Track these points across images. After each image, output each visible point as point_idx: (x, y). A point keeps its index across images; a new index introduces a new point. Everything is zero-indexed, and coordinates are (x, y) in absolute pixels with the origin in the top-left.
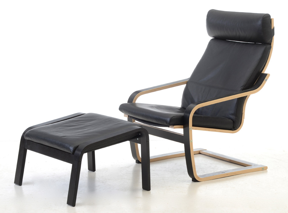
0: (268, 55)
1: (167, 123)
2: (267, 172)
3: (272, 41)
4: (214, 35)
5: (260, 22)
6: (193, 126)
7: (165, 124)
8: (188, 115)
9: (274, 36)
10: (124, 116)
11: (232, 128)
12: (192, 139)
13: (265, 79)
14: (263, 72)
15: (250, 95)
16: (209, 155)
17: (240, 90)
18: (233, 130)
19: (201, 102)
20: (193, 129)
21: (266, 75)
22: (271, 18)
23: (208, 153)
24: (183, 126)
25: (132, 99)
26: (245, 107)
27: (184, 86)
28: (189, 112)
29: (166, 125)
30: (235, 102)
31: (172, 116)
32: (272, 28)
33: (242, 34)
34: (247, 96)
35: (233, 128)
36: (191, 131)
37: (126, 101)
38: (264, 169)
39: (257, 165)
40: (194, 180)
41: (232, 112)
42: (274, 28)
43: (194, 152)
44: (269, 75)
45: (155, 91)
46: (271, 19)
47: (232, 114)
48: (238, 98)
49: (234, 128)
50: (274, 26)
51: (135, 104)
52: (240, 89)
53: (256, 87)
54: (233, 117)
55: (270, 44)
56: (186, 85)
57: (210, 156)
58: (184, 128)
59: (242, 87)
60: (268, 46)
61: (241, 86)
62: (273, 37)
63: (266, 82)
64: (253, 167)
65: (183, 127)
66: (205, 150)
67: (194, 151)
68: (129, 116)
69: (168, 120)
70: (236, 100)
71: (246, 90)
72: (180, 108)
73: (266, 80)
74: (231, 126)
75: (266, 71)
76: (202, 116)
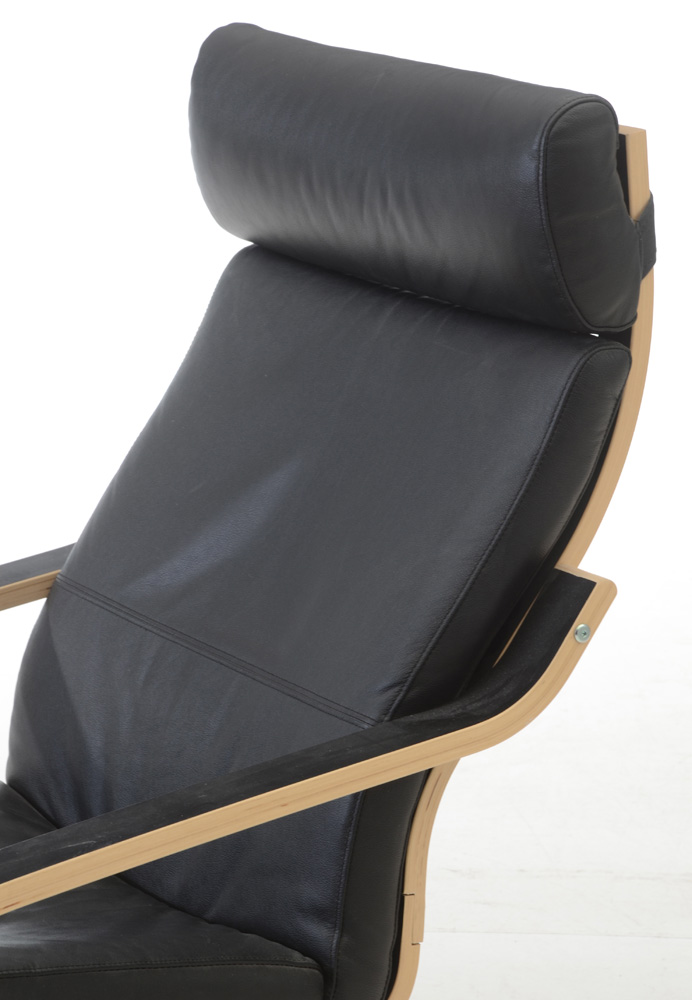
3: (641, 310)
5: (526, 168)
9: (656, 267)
13: (579, 625)
14: (565, 564)
15: (455, 764)
17: (374, 715)
21: (586, 587)
22: (625, 120)
32: (636, 207)
34: (429, 772)
41: (314, 892)
42: (649, 209)
44: (611, 589)
46: (622, 139)
47: (320, 913)
48: (355, 796)
50: (653, 188)
52: (374, 706)
53: (506, 691)
54: (322, 933)
55: (624, 337)
56: (42, 603)
60: (607, 353)
61: (386, 683)
62: (644, 284)
71: (426, 716)
73: (588, 634)
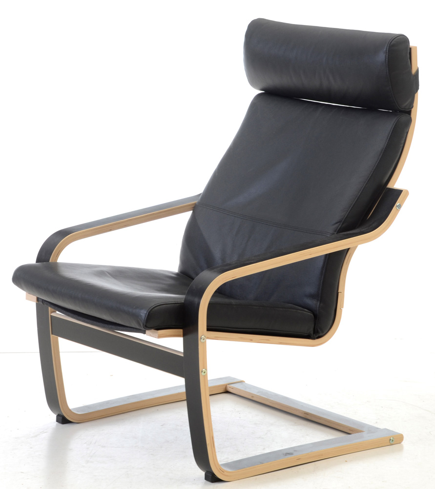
0: (403, 142)
1: (139, 324)
2: (401, 449)
3: (414, 105)
4: (264, 85)
5: (382, 57)
6: (208, 330)
7: (134, 325)
8: (196, 300)
9: (419, 91)
10: (27, 299)
11: (312, 333)
12: (205, 367)
13: (397, 204)
14: (390, 186)
15: (356, 247)
16: (250, 398)
17: (331, 231)
18: (314, 339)
19: (230, 265)
20: (208, 338)
21: (399, 192)
22: (412, 44)
23: (248, 390)
24: (181, 331)
25: (47, 252)
26: (345, 277)
27: (187, 216)
28: (200, 293)
29: (138, 327)
30: (320, 264)
31: (152, 305)
32: (414, 71)
33: (335, 84)
34: (349, 249)
35: (314, 333)
36: (205, 343)
37: (31, 259)
38: (393, 441)
39: (377, 429)
40: (212, 478)
41: (311, 289)
43: (210, 388)
44: (407, 192)
45: (111, 230)
46: (410, 48)
47: (312, 296)
48: (326, 255)
49: (318, 332)
50: (418, 66)
51: (54, 268)
52: (331, 229)
53: (373, 225)
54: (313, 303)
55: (409, 113)
56: (191, 212)
57: (254, 399)
58: (184, 335)
59: (337, 225)
60: (404, 118)
61: (335, 222)
62: (416, 95)
63: (398, 211)
64: (366, 437)
65: (182, 333)
66: (242, 382)
67: (210, 385)
68: (38, 299)
69: (141, 316)
70: (323, 258)
71: (348, 232)
72: (177, 274)
73: (400, 207)
74: (309, 328)
75: (397, 183)
76: (233, 301)
